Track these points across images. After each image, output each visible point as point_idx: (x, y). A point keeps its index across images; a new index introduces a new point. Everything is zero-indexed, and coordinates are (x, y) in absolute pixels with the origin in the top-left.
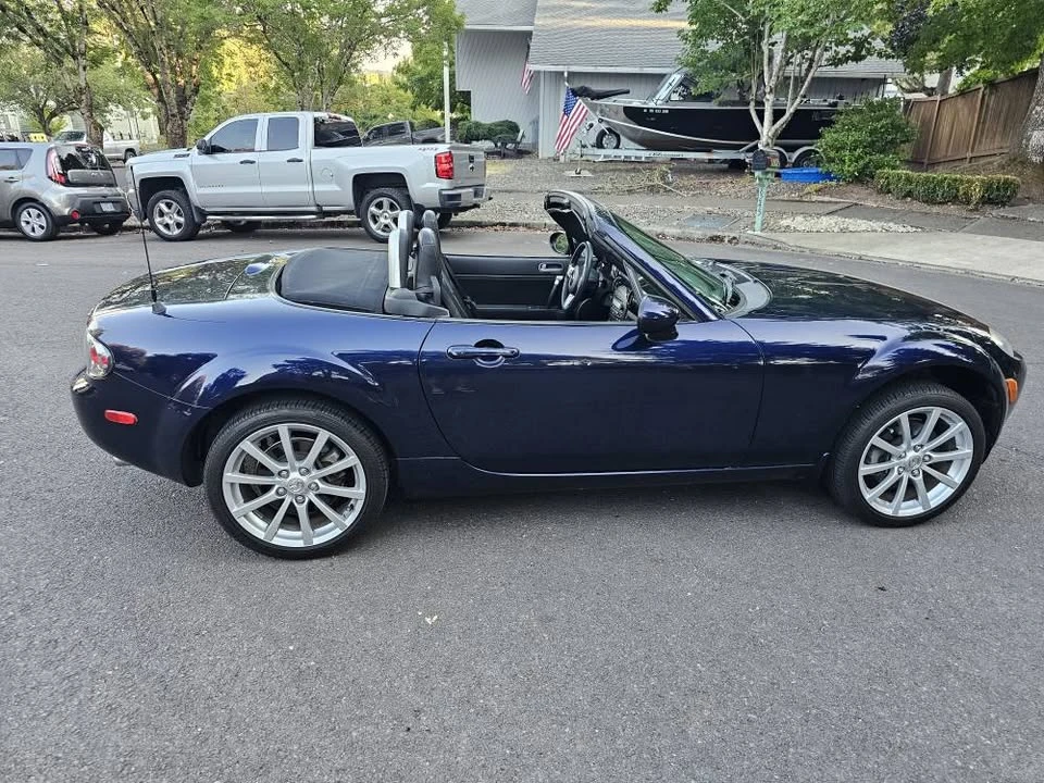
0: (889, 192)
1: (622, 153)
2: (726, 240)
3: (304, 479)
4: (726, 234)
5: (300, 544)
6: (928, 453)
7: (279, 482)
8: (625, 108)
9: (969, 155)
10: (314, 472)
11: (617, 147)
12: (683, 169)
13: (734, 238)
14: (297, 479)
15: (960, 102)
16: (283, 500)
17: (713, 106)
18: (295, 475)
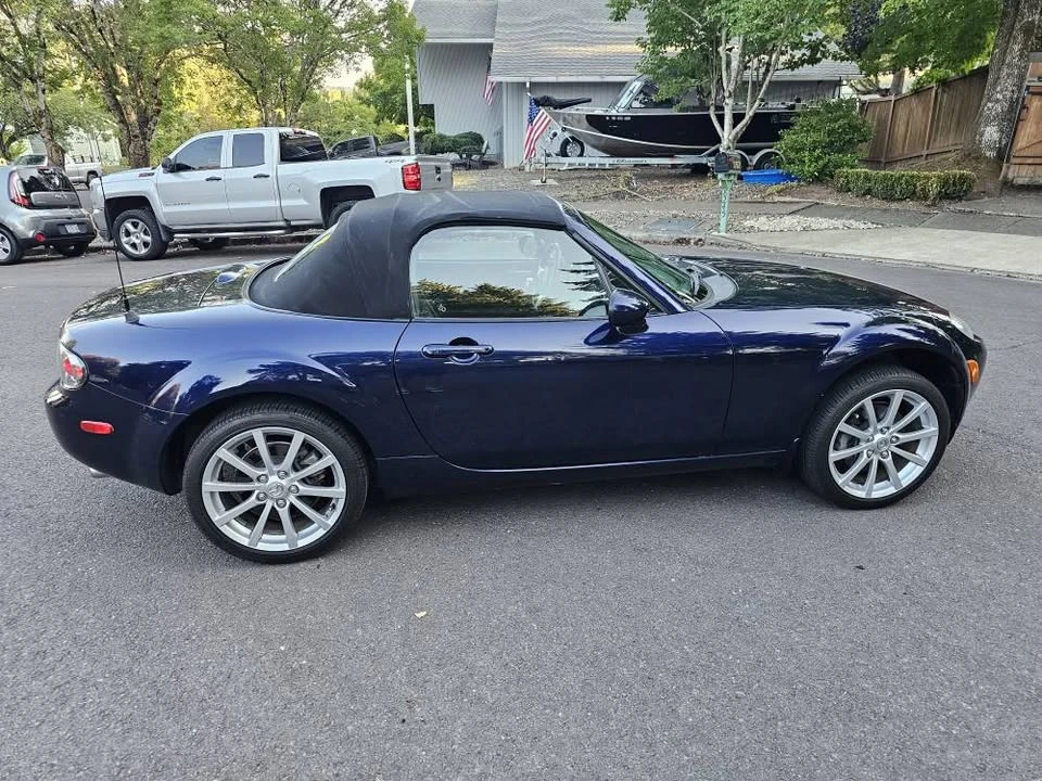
0: (850, 190)
1: (586, 161)
2: (692, 241)
3: (284, 482)
4: (693, 236)
5: (285, 547)
6: (895, 434)
7: (258, 488)
8: (588, 116)
9: (925, 152)
10: (293, 475)
11: (581, 155)
12: (646, 174)
13: (700, 240)
14: (276, 483)
15: (914, 102)
16: (264, 505)
17: (673, 112)
18: (273, 479)
